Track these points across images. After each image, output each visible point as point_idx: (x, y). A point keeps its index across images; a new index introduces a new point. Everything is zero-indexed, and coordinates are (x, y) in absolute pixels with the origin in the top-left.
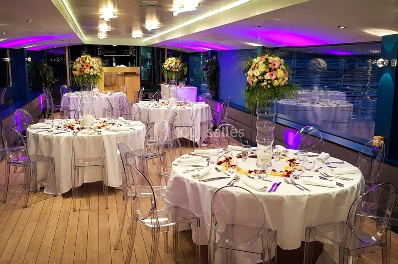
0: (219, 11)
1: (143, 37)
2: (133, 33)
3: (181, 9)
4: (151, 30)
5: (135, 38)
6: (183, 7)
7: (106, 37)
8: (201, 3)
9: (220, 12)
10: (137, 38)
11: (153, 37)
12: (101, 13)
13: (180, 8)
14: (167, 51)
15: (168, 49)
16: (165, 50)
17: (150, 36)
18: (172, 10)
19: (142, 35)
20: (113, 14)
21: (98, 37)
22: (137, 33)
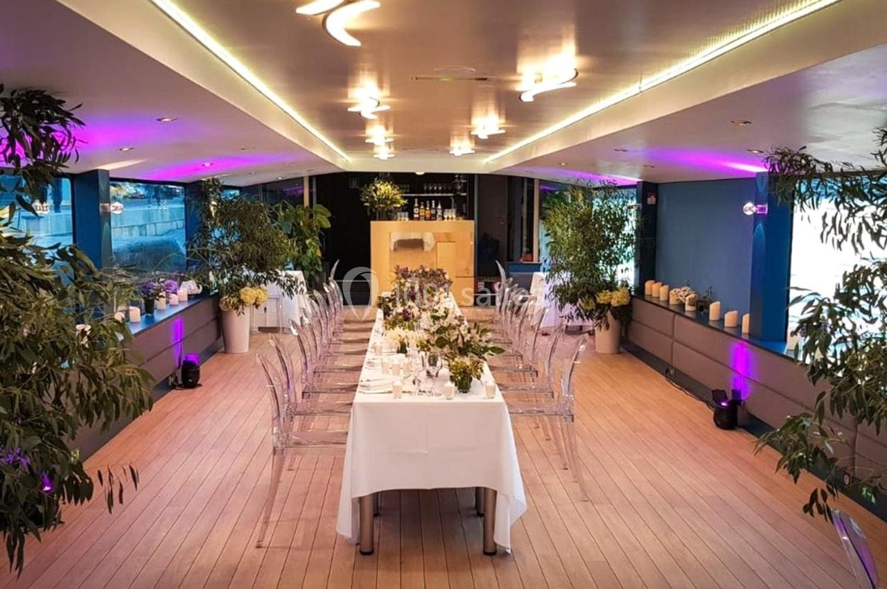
0: (640, 88)
1: (476, 152)
2: (452, 145)
3: (538, 84)
4: (486, 138)
5: (458, 157)
6: (541, 80)
7: (393, 156)
8: (580, 70)
9: (642, 90)
10: (465, 156)
11: (503, 153)
12: (352, 99)
13: (535, 82)
14: (540, 184)
15: (540, 180)
16: (535, 181)
17: (497, 152)
18: (518, 88)
19: (473, 149)
20: (377, 104)
21: (375, 156)
22: (461, 146)
